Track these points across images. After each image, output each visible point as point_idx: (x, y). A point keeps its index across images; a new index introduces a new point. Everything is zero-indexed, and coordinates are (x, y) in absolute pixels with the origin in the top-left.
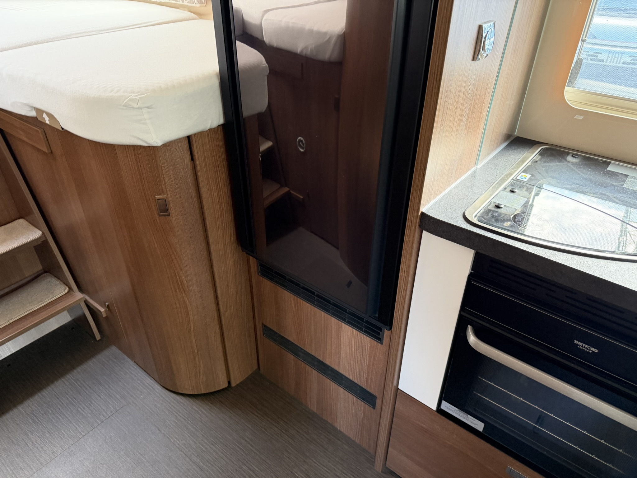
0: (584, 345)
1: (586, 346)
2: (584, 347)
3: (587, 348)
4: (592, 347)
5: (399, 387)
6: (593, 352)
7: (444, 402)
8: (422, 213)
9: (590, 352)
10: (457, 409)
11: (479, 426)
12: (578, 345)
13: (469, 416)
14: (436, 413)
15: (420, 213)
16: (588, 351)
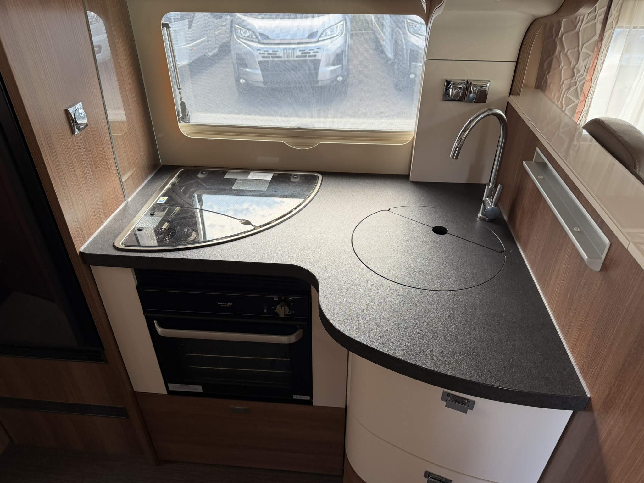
0: (223, 303)
1: (225, 304)
2: (224, 305)
3: (226, 305)
4: (228, 303)
5: (135, 391)
6: (230, 305)
7: (169, 385)
8: (80, 252)
9: (229, 306)
10: (180, 385)
11: (199, 389)
12: (221, 305)
13: (190, 385)
14: (168, 395)
15: (78, 253)
16: (227, 306)
